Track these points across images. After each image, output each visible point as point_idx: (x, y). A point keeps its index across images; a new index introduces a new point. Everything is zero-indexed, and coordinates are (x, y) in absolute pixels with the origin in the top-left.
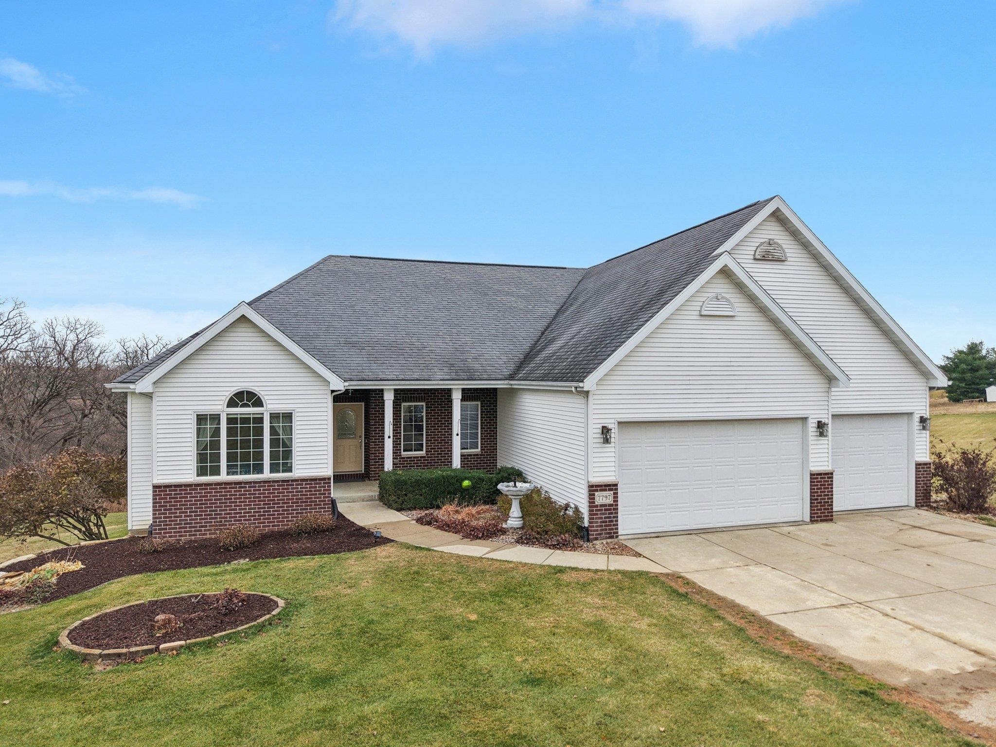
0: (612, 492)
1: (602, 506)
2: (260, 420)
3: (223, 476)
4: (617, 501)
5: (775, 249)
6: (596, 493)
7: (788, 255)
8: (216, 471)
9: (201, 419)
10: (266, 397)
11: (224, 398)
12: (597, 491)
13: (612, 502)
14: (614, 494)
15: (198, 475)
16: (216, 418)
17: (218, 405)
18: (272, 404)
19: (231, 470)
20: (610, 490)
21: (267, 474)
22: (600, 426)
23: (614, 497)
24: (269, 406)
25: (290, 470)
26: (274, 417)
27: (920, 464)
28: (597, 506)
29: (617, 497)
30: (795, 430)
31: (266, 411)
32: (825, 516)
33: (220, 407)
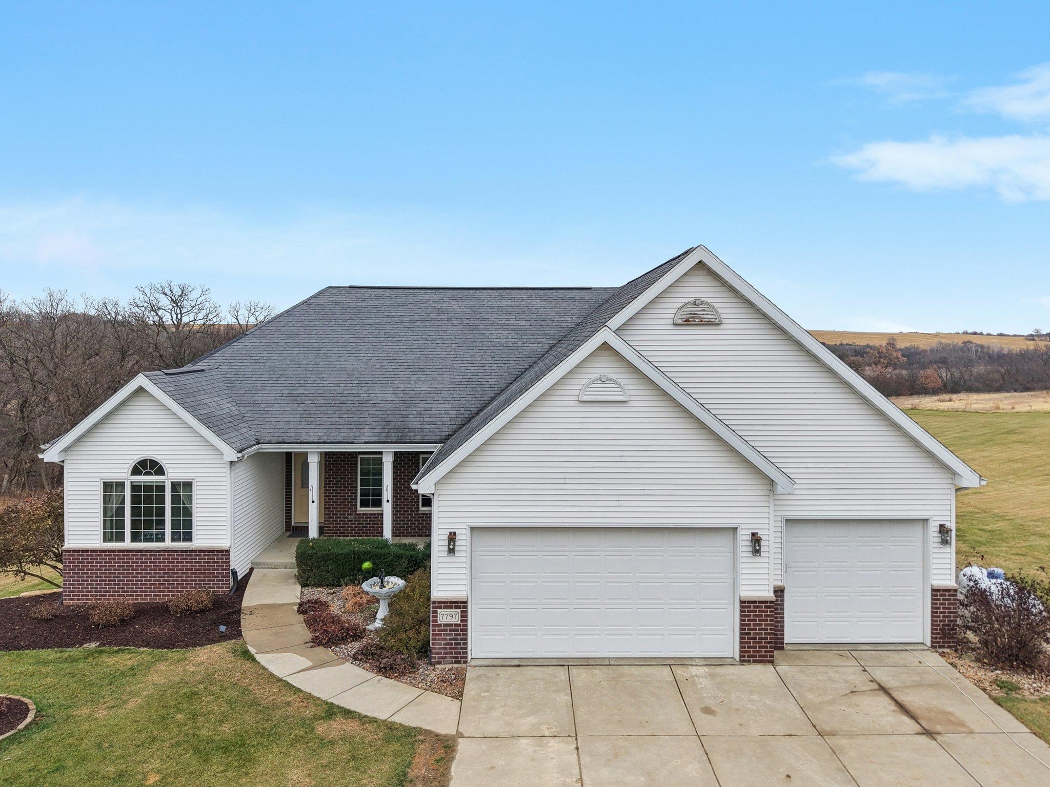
0: (459, 610)
1: (446, 625)
2: (161, 488)
3: (127, 544)
4: (466, 621)
5: (704, 310)
6: (439, 611)
7: (723, 316)
8: (120, 537)
9: (107, 486)
10: (167, 466)
11: (127, 466)
12: (440, 608)
13: (459, 622)
14: (462, 612)
15: (105, 541)
16: (121, 485)
17: (123, 473)
18: (174, 473)
19: (135, 537)
20: (456, 607)
21: (168, 544)
22: (447, 532)
23: (462, 616)
24: (170, 475)
25: (190, 540)
26: (175, 486)
27: (938, 590)
28: (440, 625)
29: (466, 616)
30: (722, 543)
31: (166, 480)
32: (760, 656)
33: (125, 475)
